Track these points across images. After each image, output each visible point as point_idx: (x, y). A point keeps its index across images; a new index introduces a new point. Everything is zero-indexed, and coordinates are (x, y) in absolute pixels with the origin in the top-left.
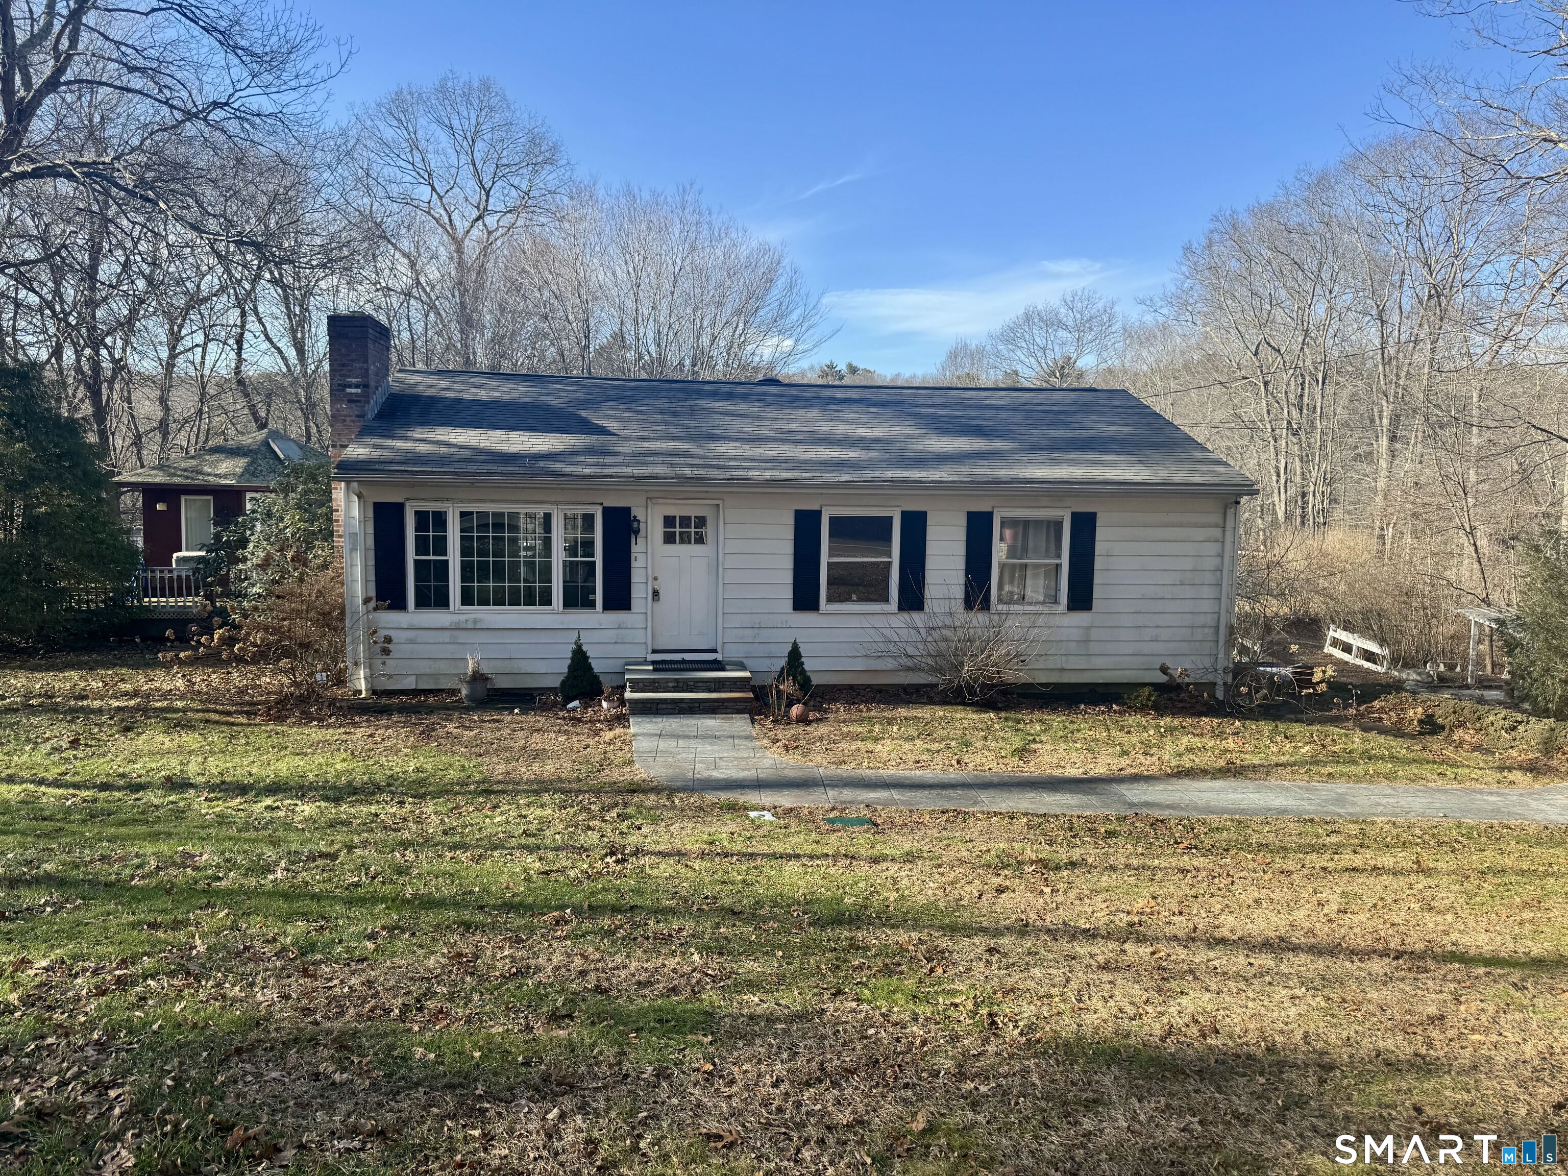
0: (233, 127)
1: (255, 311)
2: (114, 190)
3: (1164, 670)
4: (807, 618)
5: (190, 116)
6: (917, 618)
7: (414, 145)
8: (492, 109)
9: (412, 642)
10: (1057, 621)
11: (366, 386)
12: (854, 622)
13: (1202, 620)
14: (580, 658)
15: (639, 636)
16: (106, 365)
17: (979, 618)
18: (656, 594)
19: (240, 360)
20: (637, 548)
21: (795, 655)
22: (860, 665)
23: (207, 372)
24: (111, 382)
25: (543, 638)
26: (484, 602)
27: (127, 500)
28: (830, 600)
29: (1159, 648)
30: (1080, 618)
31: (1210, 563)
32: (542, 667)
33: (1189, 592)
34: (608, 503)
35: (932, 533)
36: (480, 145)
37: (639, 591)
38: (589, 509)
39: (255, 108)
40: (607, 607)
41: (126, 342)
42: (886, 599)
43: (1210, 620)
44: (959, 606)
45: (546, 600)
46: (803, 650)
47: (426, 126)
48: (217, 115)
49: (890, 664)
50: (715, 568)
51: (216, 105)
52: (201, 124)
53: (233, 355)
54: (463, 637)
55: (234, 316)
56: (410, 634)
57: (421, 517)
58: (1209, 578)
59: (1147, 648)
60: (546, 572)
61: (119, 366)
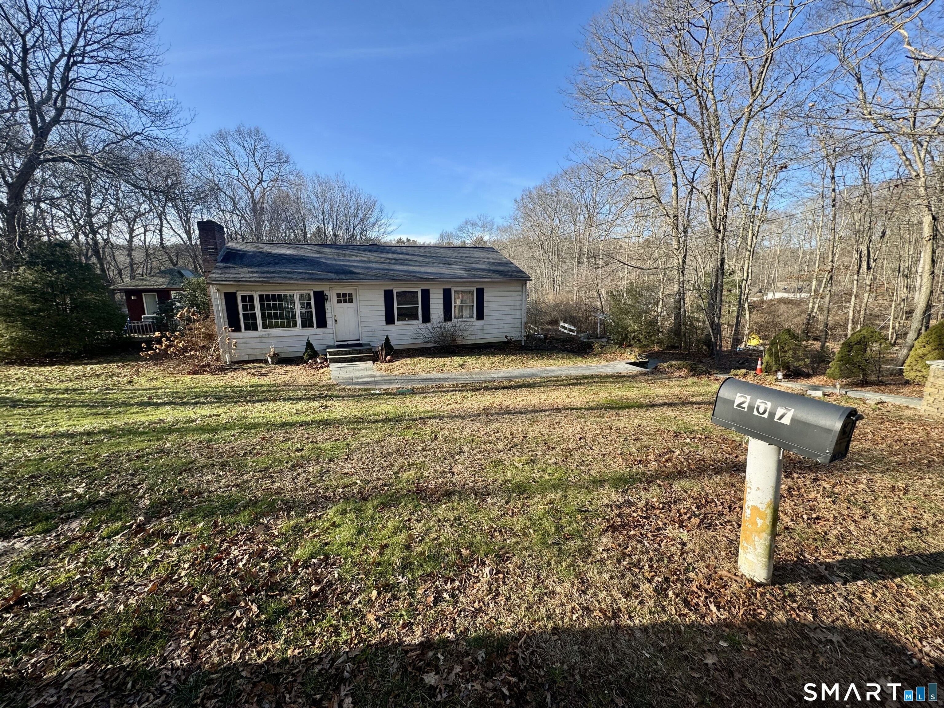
0: (146, 143)
1: (166, 219)
2: (93, 169)
3: (506, 337)
4: (391, 327)
5: (125, 138)
6: (429, 325)
7: (228, 152)
8: (260, 139)
9: (245, 343)
10: (474, 323)
11: (216, 249)
12: (407, 327)
13: (517, 321)
14: (309, 345)
15: (331, 336)
16: (101, 241)
17: (449, 324)
18: (336, 321)
19: (162, 239)
20: (328, 305)
21: (387, 339)
22: (410, 342)
23: (147, 244)
24: (104, 248)
25: (295, 339)
26: (271, 327)
27: (118, 297)
28: (398, 320)
29: (504, 330)
30: (480, 322)
31: (518, 303)
32: (295, 349)
33: (513, 312)
34: (315, 290)
35: (432, 296)
36: (257, 154)
37: (330, 320)
38: (309, 292)
39: (155, 135)
40: (318, 326)
41: (108, 231)
42: (417, 319)
43: (519, 321)
44: (442, 320)
45: (295, 325)
46: (390, 338)
47: (233, 145)
48: (137, 138)
49: (420, 341)
50: (357, 310)
51: (137, 134)
52: (130, 141)
53: (159, 237)
54: (265, 340)
55: (157, 221)
56: (244, 340)
57: (244, 298)
58: (518, 308)
59: (502, 330)
60: (294, 316)
61: (107, 241)
